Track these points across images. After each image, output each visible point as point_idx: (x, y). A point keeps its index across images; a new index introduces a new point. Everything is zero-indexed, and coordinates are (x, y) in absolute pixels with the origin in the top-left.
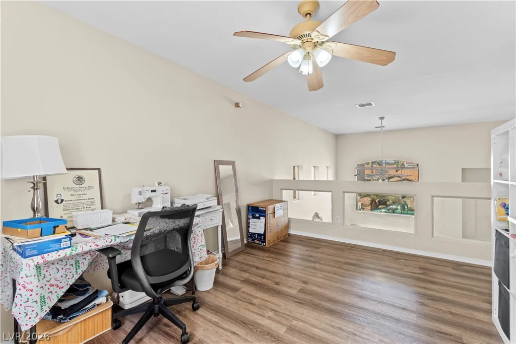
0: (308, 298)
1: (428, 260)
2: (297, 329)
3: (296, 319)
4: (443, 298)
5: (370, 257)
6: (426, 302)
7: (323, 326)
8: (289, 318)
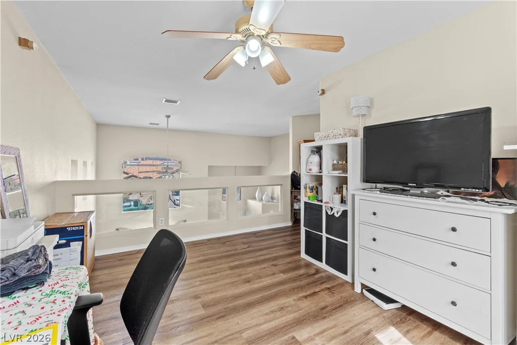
0: (220, 307)
1: (239, 237)
2: (254, 338)
3: (241, 332)
4: (276, 256)
5: (206, 249)
6: (274, 262)
7: (262, 319)
8: (235, 336)
